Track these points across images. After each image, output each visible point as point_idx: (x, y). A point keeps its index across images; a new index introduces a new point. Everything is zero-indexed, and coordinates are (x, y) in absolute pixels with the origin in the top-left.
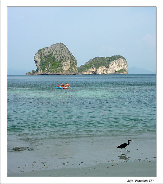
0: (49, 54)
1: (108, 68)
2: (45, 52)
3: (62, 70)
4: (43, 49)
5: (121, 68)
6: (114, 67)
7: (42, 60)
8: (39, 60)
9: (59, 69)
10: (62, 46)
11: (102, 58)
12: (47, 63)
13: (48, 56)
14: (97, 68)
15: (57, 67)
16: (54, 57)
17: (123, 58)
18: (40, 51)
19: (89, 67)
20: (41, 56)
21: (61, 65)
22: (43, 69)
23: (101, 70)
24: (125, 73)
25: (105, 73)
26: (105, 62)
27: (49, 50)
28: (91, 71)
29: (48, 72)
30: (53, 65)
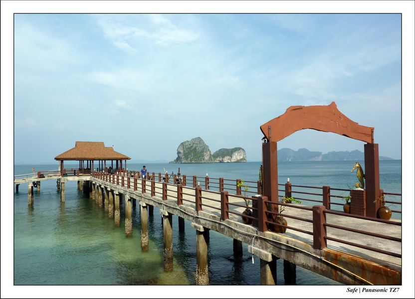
0: (190, 146)
1: (232, 157)
2: (186, 144)
3: (204, 159)
4: (185, 142)
5: (242, 158)
6: (237, 157)
7: (184, 151)
8: (182, 151)
9: (201, 159)
10: (199, 140)
11: (226, 150)
12: (189, 153)
13: (189, 148)
14: (223, 157)
15: (200, 157)
16: (195, 149)
17: (243, 150)
18: (182, 144)
19: (217, 157)
20: (184, 148)
21: (203, 156)
22: (187, 159)
23: (226, 159)
24: (245, 161)
25: (229, 161)
26: (230, 152)
27: (189, 143)
28: (218, 159)
29: (191, 161)
30: (195, 155)
